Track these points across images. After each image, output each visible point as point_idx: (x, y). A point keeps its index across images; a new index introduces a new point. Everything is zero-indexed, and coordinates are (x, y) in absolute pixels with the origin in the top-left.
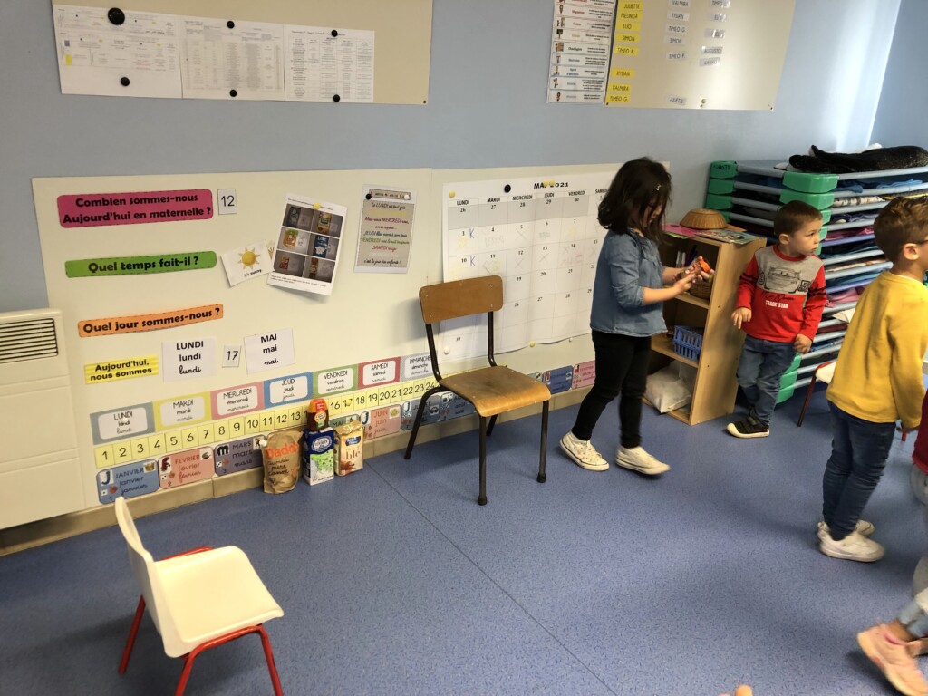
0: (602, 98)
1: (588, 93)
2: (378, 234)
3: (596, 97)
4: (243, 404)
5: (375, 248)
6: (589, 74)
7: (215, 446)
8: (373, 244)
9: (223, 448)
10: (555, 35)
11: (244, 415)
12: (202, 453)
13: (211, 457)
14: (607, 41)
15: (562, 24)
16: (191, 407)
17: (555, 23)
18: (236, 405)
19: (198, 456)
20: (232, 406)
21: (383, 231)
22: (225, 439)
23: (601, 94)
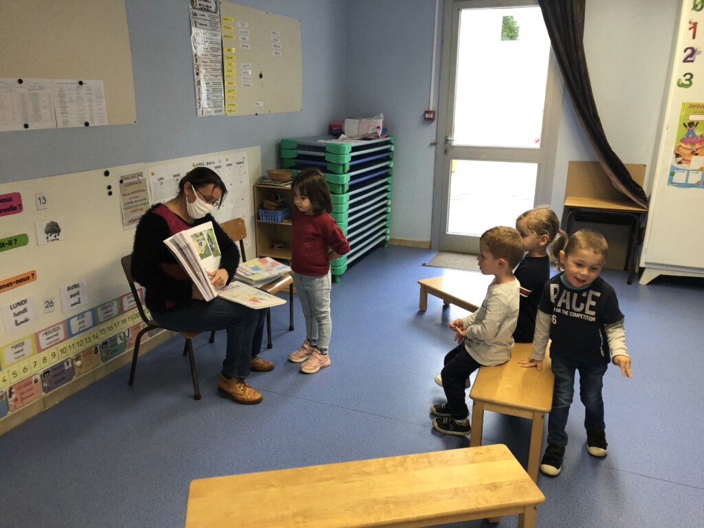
0: (223, 111)
1: (216, 109)
2: (132, 202)
3: (220, 111)
4: (55, 338)
5: (132, 212)
6: (215, 98)
7: (41, 372)
8: (129, 210)
9: (47, 372)
10: (196, 76)
11: (57, 346)
12: (34, 378)
13: (40, 381)
14: (221, 78)
15: (198, 70)
16: (23, 347)
17: (195, 70)
18: (52, 340)
19: (31, 382)
20: (49, 341)
21: (134, 200)
22: (47, 366)
23: (223, 109)
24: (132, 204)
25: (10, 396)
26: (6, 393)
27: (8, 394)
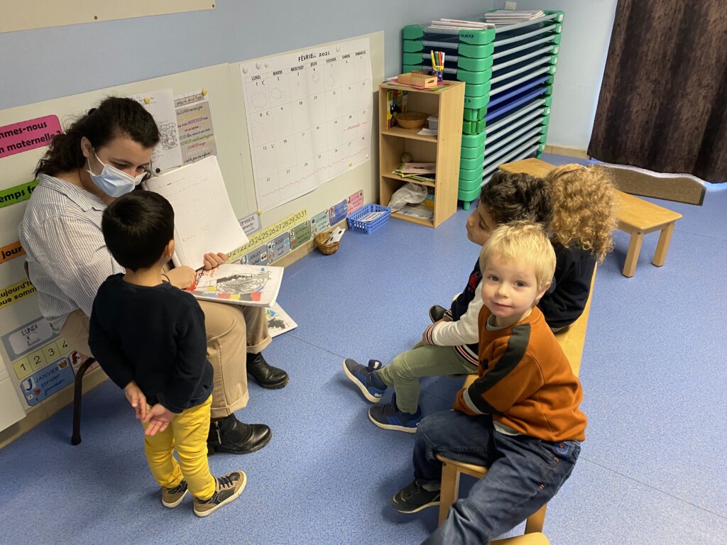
2: (189, 136)
5: (190, 148)
8: (186, 145)
21: (191, 132)
25: (75, 361)
26: (69, 359)
27: (72, 361)
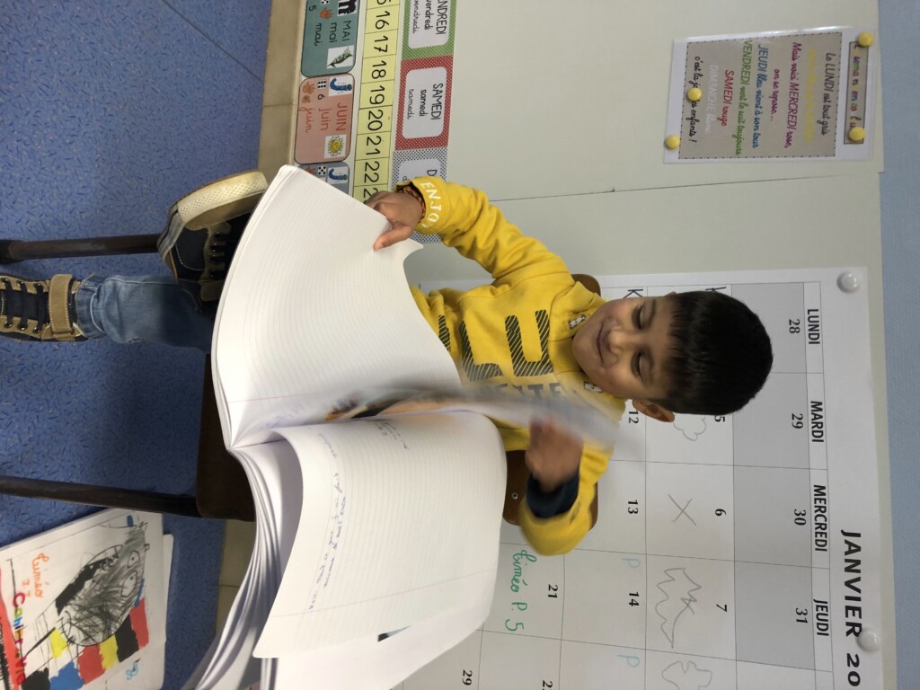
2: (761, 78)
5: (729, 76)
8: (738, 69)
21: (767, 88)
24: (754, 79)
